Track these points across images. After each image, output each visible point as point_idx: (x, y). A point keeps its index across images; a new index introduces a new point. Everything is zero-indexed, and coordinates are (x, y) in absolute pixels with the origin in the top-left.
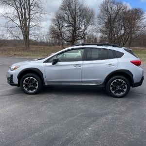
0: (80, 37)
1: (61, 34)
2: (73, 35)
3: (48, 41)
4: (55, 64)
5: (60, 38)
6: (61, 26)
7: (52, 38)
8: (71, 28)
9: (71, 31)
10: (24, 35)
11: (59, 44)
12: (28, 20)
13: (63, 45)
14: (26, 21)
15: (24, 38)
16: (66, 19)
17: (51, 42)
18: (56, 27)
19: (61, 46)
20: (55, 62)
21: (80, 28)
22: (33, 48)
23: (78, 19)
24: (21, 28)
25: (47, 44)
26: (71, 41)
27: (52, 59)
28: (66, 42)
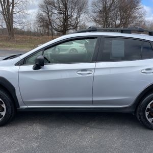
0: (72, 26)
1: (51, 23)
2: (64, 24)
3: (36, 30)
4: (39, 68)
5: (50, 27)
6: (50, 14)
7: (41, 26)
8: (62, 16)
9: (62, 19)
10: (6, 22)
11: (48, 34)
12: (11, 5)
13: (52, 35)
14: (9, 6)
15: (7, 26)
16: (56, 5)
17: (39, 31)
18: (44, 14)
19: (50, 37)
20: (39, 65)
21: (72, 16)
22: (18, 38)
23: (69, 5)
24: (4, 15)
25: (35, 34)
26: (62, 31)
27: (34, 58)
28: (56, 32)
